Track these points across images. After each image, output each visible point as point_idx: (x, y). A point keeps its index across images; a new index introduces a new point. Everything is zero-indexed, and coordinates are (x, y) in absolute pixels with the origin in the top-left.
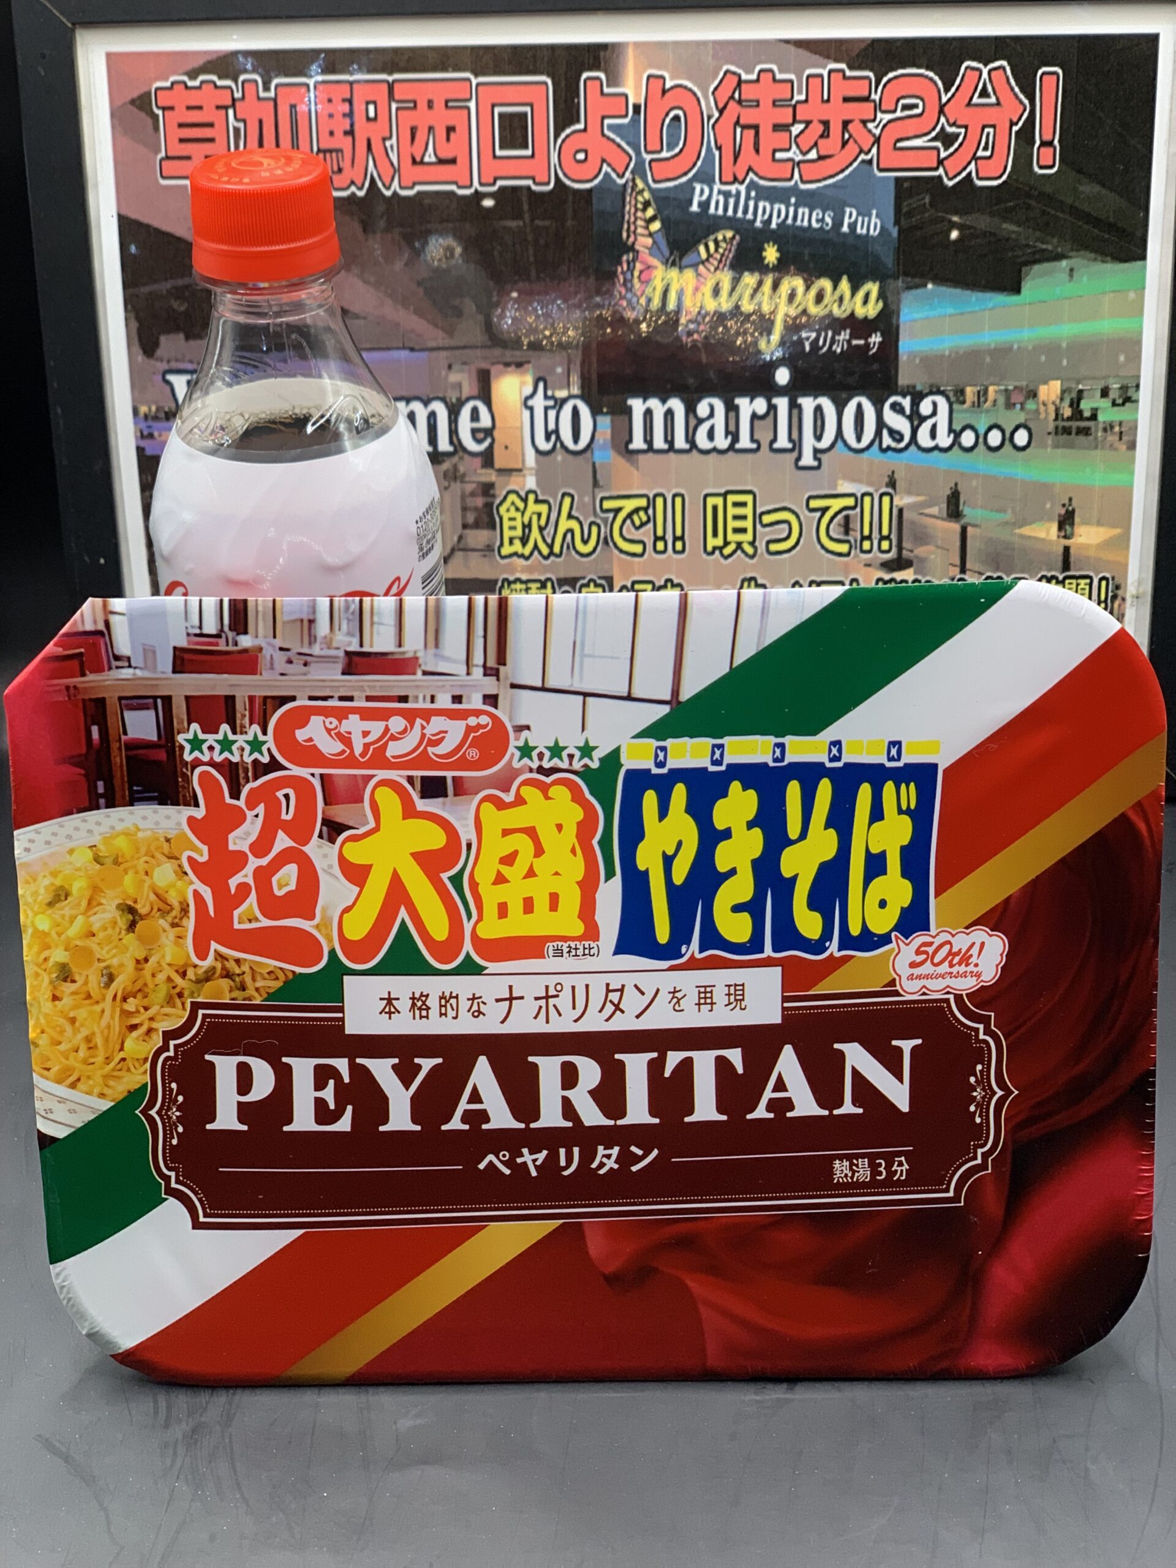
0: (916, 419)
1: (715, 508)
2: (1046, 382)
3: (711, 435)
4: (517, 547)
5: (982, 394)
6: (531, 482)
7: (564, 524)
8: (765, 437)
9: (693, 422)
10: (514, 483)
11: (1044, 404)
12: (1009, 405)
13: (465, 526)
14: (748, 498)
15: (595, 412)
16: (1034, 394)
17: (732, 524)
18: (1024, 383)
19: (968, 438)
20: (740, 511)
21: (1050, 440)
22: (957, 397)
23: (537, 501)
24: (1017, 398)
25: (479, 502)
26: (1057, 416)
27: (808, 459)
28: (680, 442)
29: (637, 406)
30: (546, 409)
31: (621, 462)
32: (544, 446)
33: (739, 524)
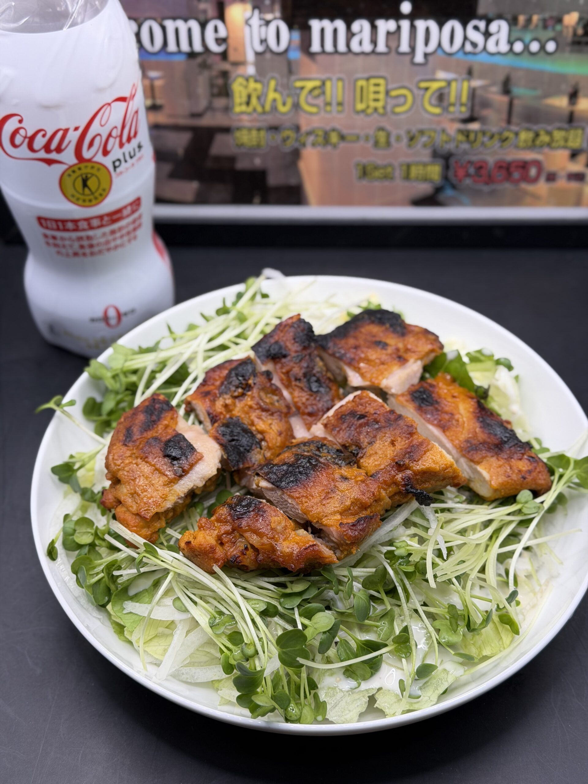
0: (487, 34)
1: (362, 88)
2: (568, 12)
3: (361, 43)
4: (244, 108)
5: (529, 21)
6: (251, 70)
7: (272, 95)
8: (393, 45)
9: (350, 35)
10: (240, 70)
11: (567, 27)
12: (545, 27)
13: (213, 95)
14: (382, 82)
15: (291, 27)
16: (559, 20)
17: (372, 96)
18: (555, 14)
19: (518, 47)
20: (377, 89)
21: (568, 49)
22: (513, 22)
23: (256, 81)
24: (550, 23)
25: (220, 82)
26: (575, 34)
27: (419, 58)
28: (342, 47)
29: (316, 25)
30: (260, 26)
31: (305, 59)
32: (260, 48)
33: (376, 96)
